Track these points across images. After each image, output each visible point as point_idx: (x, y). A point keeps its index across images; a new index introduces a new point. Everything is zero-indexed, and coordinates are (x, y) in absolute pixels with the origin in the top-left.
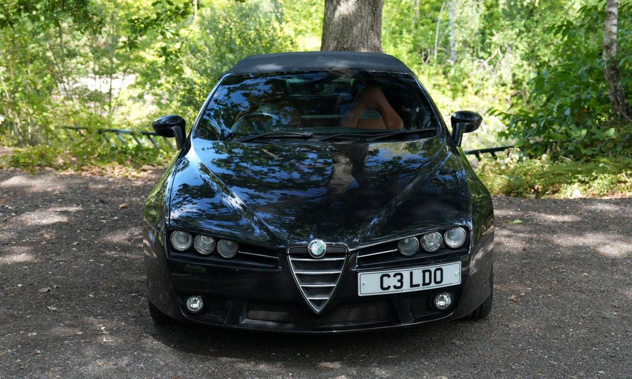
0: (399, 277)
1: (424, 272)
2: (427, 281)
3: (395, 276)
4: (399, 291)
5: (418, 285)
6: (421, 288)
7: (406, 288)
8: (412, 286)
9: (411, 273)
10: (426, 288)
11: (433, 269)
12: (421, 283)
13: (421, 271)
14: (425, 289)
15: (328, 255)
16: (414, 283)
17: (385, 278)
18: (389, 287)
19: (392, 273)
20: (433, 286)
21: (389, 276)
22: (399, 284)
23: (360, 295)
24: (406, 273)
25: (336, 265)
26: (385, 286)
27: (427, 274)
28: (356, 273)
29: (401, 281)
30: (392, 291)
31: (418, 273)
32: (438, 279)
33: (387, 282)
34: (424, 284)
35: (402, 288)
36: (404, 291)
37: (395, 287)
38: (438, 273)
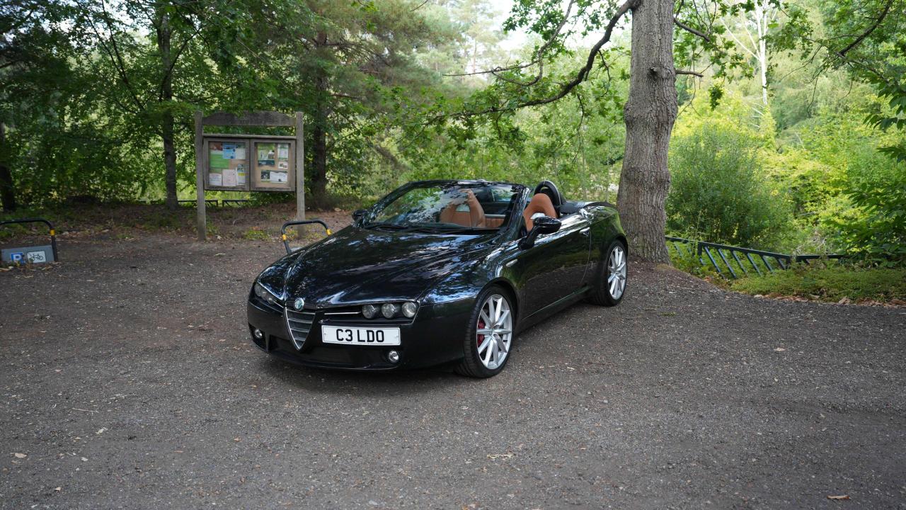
0: (349, 333)
1: (368, 332)
2: (371, 339)
3: (346, 331)
4: (350, 343)
5: (364, 341)
6: (366, 343)
7: (355, 342)
8: (359, 340)
9: (358, 331)
10: (370, 344)
11: (375, 330)
12: (366, 340)
13: (365, 331)
15: (305, 309)
16: (361, 339)
17: (339, 332)
18: (342, 339)
19: (344, 329)
20: (376, 343)
21: (342, 331)
22: (349, 338)
23: (324, 342)
24: (354, 330)
25: (309, 317)
26: (340, 338)
27: (371, 334)
28: (321, 325)
29: (351, 335)
30: (345, 342)
31: (363, 331)
32: (380, 338)
33: (342, 335)
34: (369, 341)
35: (352, 342)
36: (353, 344)
37: (347, 340)
38: (380, 334)
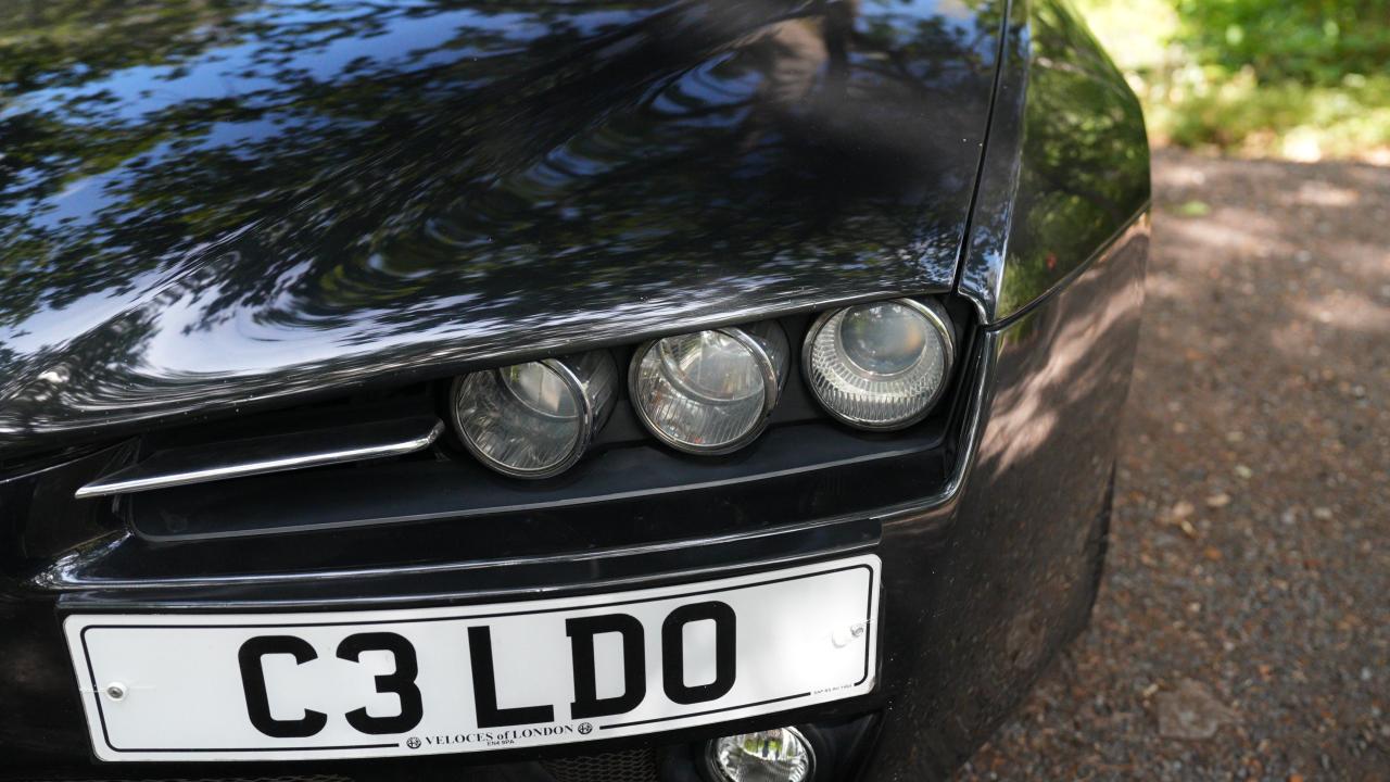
0: (382, 662)
1: (582, 633)
2: (610, 688)
3: (350, 649)
4: (399, 746)
5: (544, 714)
6: (566, 730)
7: (449, 731)
8: (488, 713)
9: (480, 641)
10: (599, 729)
11: (651, 612)
12: (561, 694)
13: (555, 623)
14: (597, 735)
16: (505, 700)
17: (272, 664)
18: (314, 723)
19: (322, 635)
20: (656, 716)
21: (304, 652)
22: (389, 705)
23: (104, 754)
24: (436, 636)
26: (283, 708)
27: (608, 649)
29: (402, 681)
30: (339, 741)
31: (530, 633)
32: (699, 675)
33: (295, 688)
34: (586, 703)
35: (417, 732)
36: (426, 750)
37: (359, 719)
38: (700, 637)
